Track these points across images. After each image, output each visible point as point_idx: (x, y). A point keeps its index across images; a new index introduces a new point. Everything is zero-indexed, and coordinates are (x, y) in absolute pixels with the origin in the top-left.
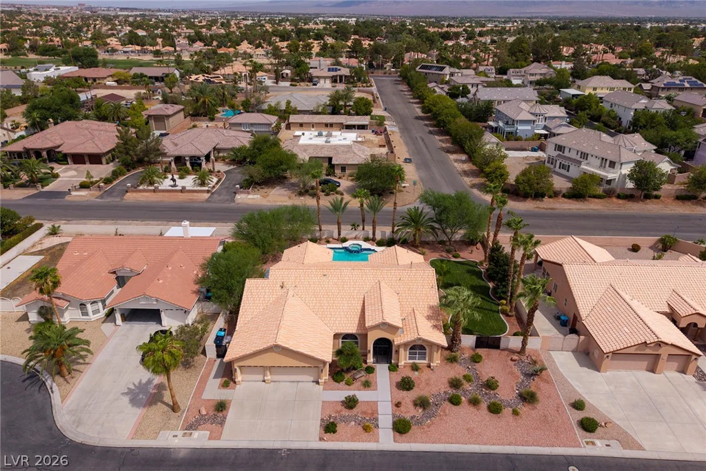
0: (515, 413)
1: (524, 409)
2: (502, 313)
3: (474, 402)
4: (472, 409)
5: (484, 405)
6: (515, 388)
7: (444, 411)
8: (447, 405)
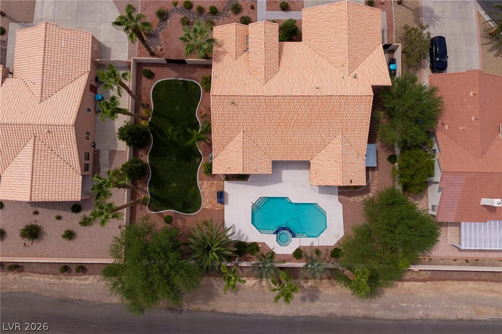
0: (175, 4)
1: (169, 7)
2: (151, 109)
3: (201, 10)
4: (203, 6)
5: (194, 9)
6: (168, 24)
7: (222, 3)
8: (220, 8)
